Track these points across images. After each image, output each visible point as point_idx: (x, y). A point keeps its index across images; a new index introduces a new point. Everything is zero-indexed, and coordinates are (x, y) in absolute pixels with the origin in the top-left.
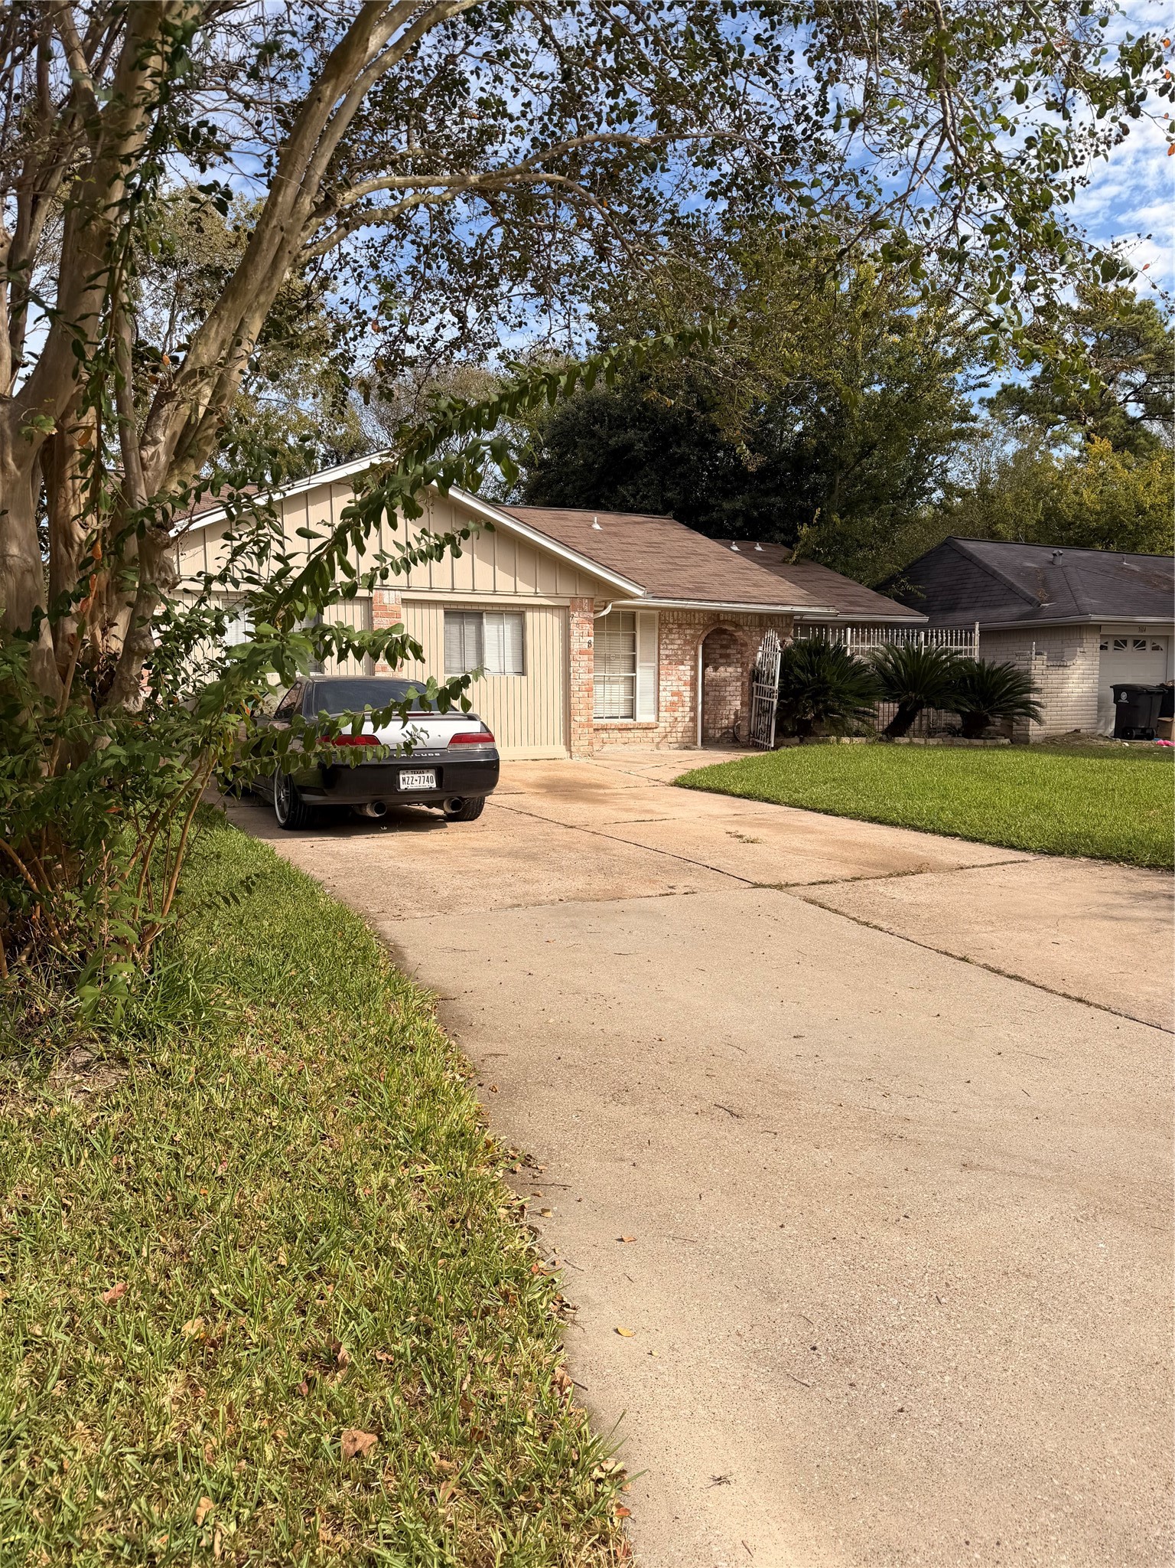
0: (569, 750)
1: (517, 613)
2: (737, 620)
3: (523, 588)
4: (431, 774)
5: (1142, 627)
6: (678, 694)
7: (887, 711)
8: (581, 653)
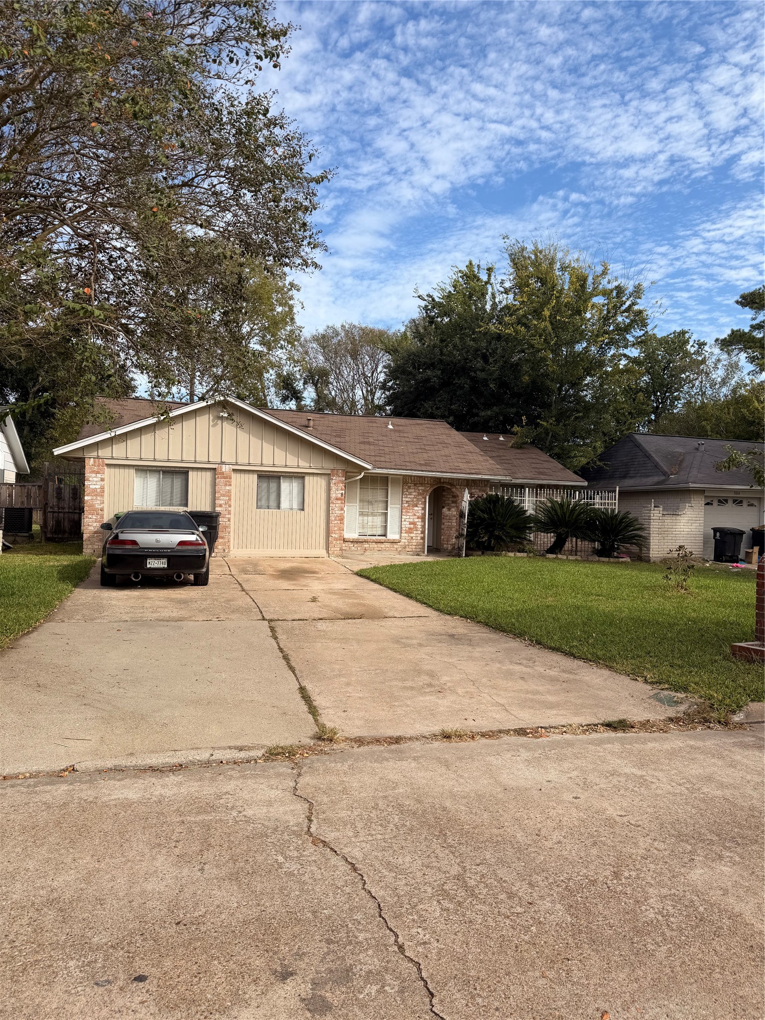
0: (328, 552)
1: (301, 477)
2: (452, 482)
3: (302, 463)
4: (165, 560)
5: (737, 492)
6: (414, 523)
7: (547, 539)
8: (337, 499)
